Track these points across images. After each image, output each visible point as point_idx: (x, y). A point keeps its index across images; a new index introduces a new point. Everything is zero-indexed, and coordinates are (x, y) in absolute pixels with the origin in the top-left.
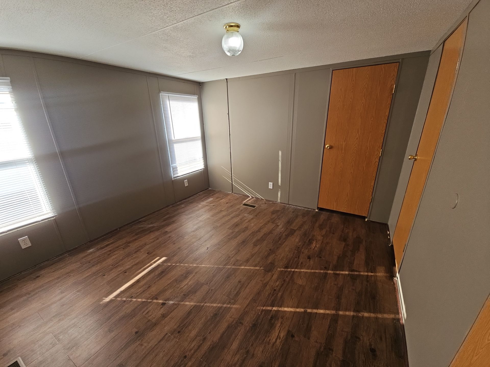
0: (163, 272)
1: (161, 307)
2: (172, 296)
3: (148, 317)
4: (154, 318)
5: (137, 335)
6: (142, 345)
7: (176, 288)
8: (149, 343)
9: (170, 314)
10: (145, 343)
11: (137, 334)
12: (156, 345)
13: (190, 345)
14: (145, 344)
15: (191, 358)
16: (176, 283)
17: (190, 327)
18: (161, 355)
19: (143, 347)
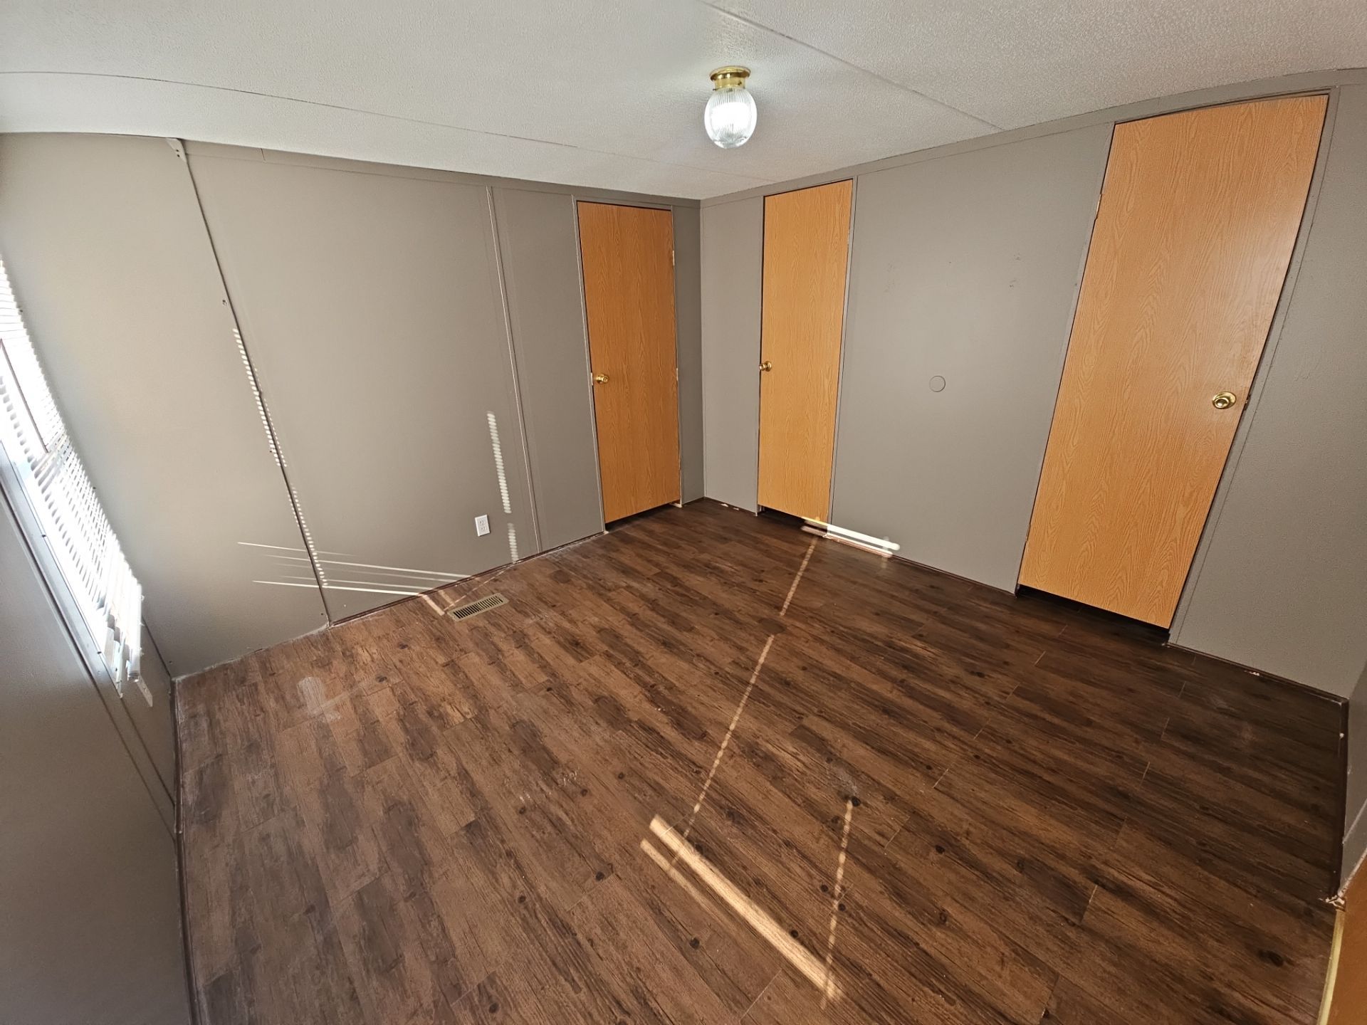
0: (732, 815)
1: (864, 807)
2: (831, 785)
3: (895, 831)
4: (896, 817)
5: (945, 848)
6: (968, 833)
7: (802, 778)
8: (961, 820)
9: (885, 786)
10: (962, 828)
11: (943, 847)
12: (962, 805)
13: (953, 751)
14: (965, 826)
15: (978, 750)
16: (784, 779)
17: (916, 750)
18: (982, 795)
19: (972, 829)
